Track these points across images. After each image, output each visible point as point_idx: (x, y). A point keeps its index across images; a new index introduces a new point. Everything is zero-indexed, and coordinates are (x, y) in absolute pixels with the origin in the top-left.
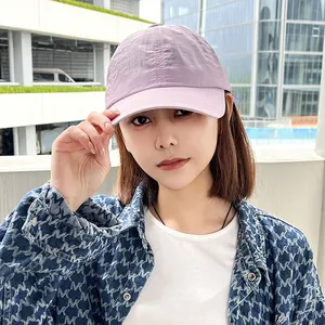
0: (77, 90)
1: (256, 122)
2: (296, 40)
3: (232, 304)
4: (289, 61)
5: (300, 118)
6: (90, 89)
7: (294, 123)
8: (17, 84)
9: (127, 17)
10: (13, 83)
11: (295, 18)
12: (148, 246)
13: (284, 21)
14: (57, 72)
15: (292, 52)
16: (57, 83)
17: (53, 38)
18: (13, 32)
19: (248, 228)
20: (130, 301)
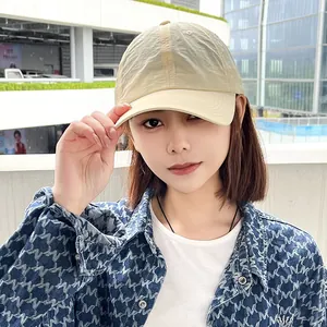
3: (215, 302)
8: (78, 80)
10: (74, 79)
12: (158, 251)
17: (114, 33)
18: (76, 28)
19: (251, 231)
20: (146, 309)
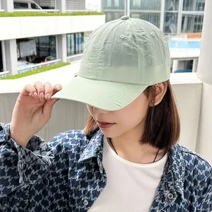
6: (52, 14)
12: (104, 171)
14: (29, 2)
16: (30, 10)
19: (175, 162)
20: (87, 206)
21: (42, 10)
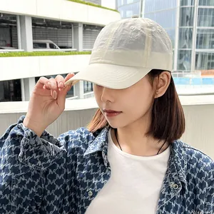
0: (61, 54)
1: (178, 73)
2: (205, 20)
3: (160, 203)
4: (200, 33)
5: (207, 71)
6: (70, 53)
7: (202, 74)
8: (23, 50)
9: (93, 5)
10: (20, 50)
11: (204, 5)
12: (108, 164)
13: (197, 6)
14: (48, 42)
15: (202, 28)
16: (48, 49)
17: (46, 20)
18: (20, 16)
19: (177, 155)
20: (91, 197)
21: (60, 50)
